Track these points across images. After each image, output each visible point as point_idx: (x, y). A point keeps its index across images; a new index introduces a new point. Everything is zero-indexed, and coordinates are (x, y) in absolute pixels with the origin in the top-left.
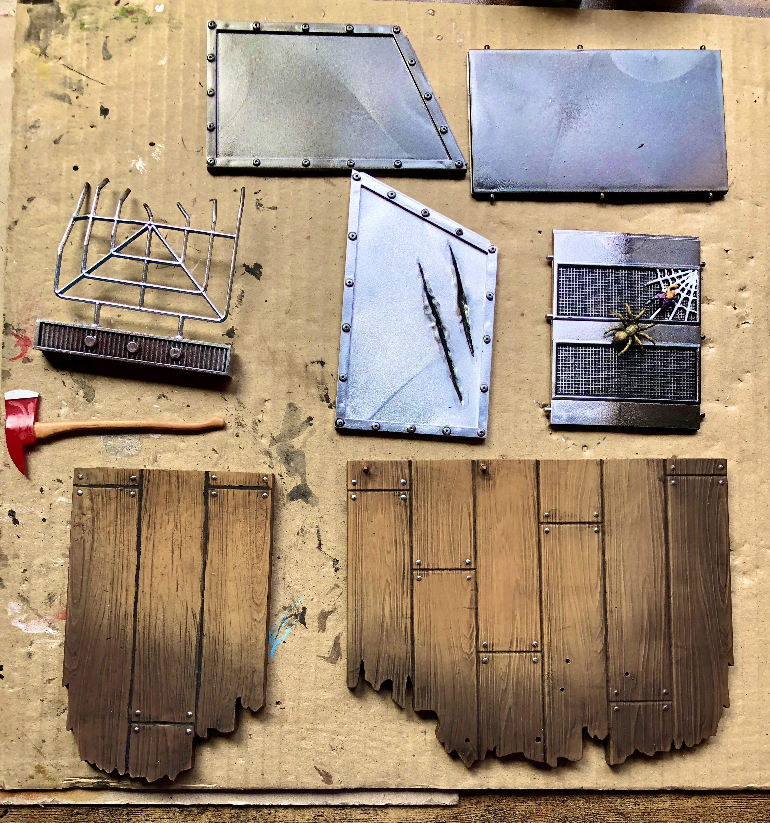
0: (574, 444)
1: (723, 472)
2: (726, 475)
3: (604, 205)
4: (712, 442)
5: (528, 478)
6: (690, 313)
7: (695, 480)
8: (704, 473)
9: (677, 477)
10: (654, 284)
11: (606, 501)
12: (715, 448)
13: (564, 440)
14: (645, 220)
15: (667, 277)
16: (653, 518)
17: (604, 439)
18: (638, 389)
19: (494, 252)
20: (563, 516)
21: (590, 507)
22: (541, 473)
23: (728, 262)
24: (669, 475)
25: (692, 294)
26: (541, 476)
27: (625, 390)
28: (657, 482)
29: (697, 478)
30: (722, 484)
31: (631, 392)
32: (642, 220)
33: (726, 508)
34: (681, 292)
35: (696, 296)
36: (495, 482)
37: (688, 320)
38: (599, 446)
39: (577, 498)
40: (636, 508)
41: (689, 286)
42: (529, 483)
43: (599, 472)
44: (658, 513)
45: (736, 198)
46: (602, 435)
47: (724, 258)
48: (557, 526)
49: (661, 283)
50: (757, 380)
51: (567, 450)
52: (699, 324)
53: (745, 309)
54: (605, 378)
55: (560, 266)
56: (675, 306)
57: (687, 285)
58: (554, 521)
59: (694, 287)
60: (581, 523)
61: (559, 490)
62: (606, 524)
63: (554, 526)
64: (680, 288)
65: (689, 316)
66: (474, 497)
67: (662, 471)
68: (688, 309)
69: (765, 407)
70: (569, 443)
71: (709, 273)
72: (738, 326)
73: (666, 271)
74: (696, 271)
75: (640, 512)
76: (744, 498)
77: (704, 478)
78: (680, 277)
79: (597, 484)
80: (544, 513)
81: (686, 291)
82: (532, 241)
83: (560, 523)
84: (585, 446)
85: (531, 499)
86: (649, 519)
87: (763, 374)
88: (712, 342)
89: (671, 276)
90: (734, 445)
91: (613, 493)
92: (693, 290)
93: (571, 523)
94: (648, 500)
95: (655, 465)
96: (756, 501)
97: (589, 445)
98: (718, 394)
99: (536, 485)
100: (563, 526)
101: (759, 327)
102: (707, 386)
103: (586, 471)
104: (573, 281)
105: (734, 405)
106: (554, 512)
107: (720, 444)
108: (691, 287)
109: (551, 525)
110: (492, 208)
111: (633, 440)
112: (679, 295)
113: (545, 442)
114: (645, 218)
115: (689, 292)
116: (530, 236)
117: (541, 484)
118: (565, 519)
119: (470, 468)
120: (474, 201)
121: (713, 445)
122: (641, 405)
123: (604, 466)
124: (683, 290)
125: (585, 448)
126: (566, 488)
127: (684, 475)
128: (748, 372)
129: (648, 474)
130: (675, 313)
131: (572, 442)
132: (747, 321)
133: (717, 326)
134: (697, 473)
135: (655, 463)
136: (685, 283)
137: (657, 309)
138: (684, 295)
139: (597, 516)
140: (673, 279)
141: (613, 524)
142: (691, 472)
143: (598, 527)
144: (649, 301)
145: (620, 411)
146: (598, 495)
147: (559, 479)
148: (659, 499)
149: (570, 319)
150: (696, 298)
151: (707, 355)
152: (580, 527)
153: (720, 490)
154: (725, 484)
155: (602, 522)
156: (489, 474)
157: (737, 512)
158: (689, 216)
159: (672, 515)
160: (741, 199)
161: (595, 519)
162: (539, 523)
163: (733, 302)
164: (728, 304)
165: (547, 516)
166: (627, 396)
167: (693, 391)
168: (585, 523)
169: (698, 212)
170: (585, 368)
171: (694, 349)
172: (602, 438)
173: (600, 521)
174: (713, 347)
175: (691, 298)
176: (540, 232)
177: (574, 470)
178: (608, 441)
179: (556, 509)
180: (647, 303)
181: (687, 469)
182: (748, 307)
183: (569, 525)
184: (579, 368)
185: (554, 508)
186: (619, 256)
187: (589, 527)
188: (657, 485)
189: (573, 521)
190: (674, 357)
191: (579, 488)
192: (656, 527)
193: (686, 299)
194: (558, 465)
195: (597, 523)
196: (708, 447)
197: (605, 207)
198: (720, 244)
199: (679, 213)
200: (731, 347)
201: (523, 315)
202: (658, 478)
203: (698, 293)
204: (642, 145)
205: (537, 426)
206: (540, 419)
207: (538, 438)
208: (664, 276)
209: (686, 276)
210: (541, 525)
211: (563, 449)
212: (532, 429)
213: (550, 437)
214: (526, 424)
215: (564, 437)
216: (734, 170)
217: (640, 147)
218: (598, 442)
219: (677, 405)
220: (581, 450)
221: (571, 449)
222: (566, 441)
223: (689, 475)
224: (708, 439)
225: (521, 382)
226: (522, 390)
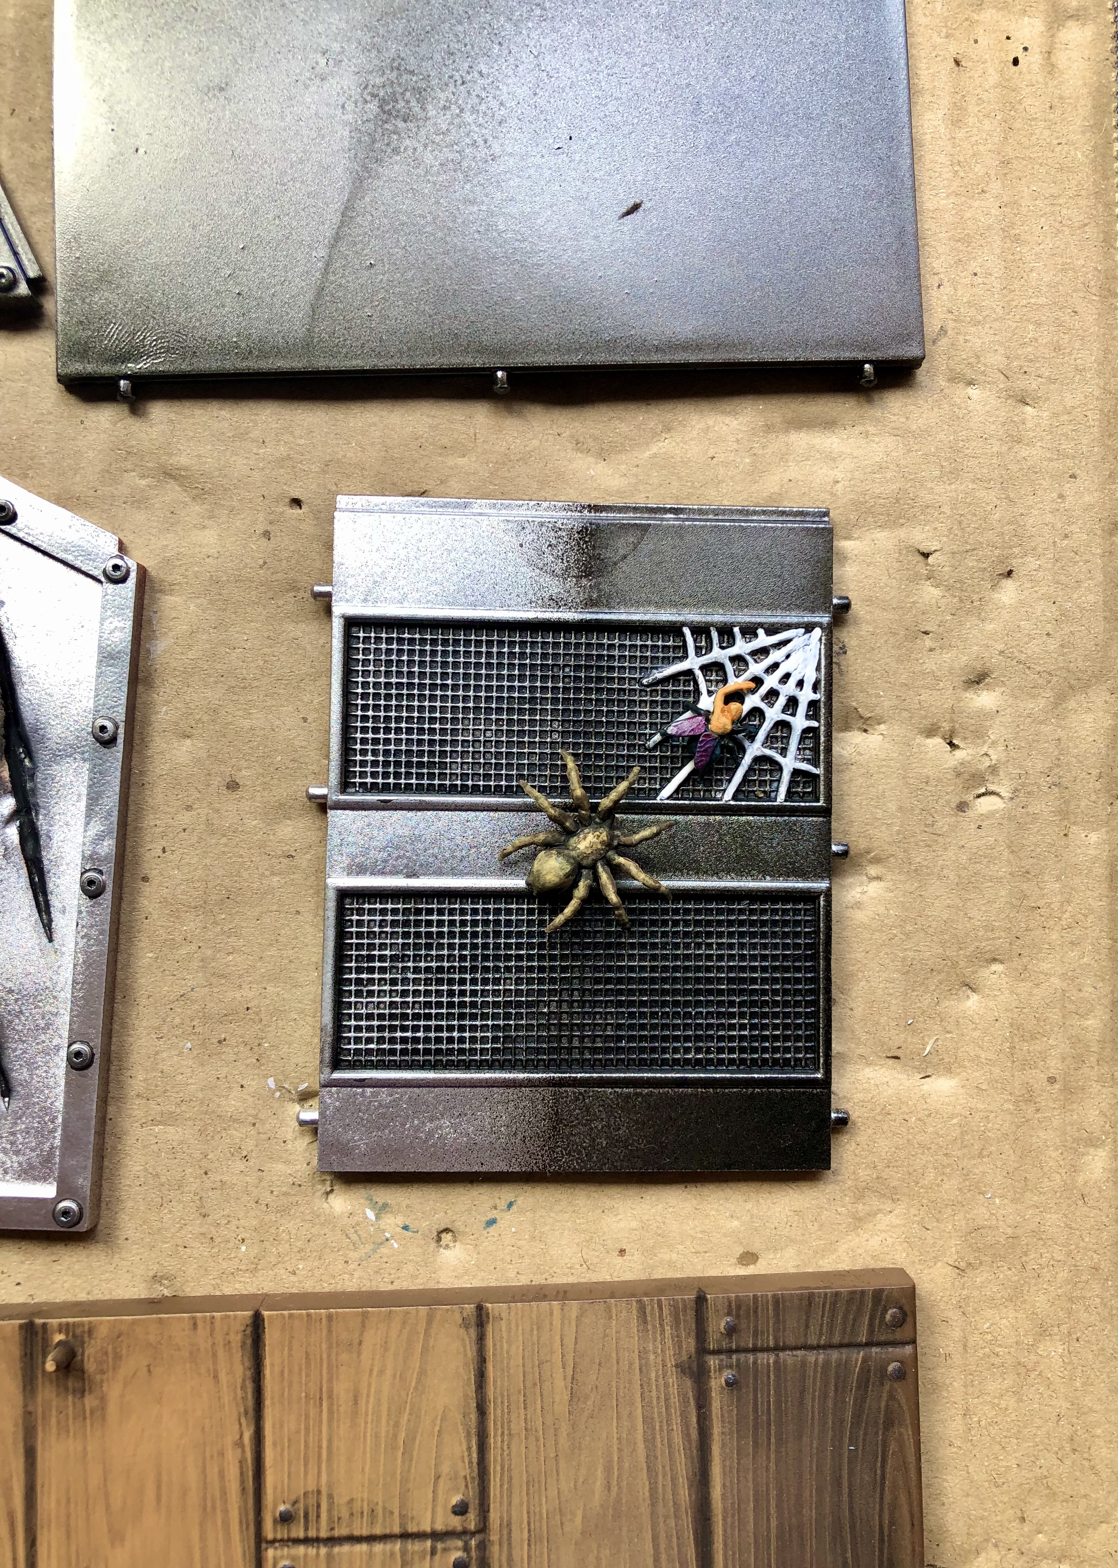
0: (406, 1228)
1: (898, 1335)
2: (914, 1342)
3: (516, 407)
4: (875, 1202)
5: (223, 1376)
6: (796, 772)
7: (804, 1364)
8: (836, 1339)
9: (742, 1356)
10: (674, 678)
11: (493, 1455)
12: (884, 1221)
13: (371, 1215)
14: (655, 456)
15: (717, 654)
16: (661, 1510)
17: (510, 1205)
18: (619, 1038)
19: (123, 580)
20: (345, 1514)
21: (438, 1477)
22: (267, 1362)
23: (930, 593)
24: (718, 1352)
25: (802, 709)
26: (267, 1372)
27: (576, 1043)
28: (673, 1380)
29: (811, 1357)
30: (900, 1375)
31: (594, 1051)
32: (647, 454)
33: (912, 1459)
34: (763, 706)
35: (816, 717)
36: (103, 1399)
37: (790, 795)
38: (492, 1230)
39: (394, 1448)
40: (600, 1473)
41: (792, 681)
42: (226, 1399)
43: (471, 1352)
44: (675, 1493)
45: (954, 378)
46: (505, 1193)
47: (915, 578)
48: (323, 1550)
49: (698, 673)
50: (1023, 988)
51: (383, 1250)
52: (826, 812)
53: (985, 749)
55: (352, 623)
56: (743, 750)
57: (786, 677)
58: (312, 1533)
59: (808, 686)
60: (405, 1536)
61: (330, 1421)
62: (494, 1537)
63: (312, 1551)
64: (763, 690)
65: (792, 783)
66: (30, 1455)
67: (692, 1341)
68: (789, 763)
69: (1052, 1080)
70: (391, 1223)
71: (865, 629)
72: (962, 807)
73: (715, 635)
74: (817, 632)
75: (615, 1490)
77: (835, 1355)
78: (764, 651)
79: (466, 1396)
80: (275, 1506)
81: (782, 701)
82: (267, 535)
83: (332, 1541)
84: (447, 1230)
85: (232, 1457)
86: (645, 1509)
87: (1045, 966)
88: (877, 860)
89: (733, 651)
90: (949, 1210)
91: (517, 1426)
92: (806, 696)
93: (371, 1539)
94: (641, 1445)
95: (668, 1320)
97: (459, 1225)
98: (896, 1038)
99: (250, 1402)
100: (346, 1548)
101: (1031, 809)
102: (859, 1012)
103: (425, 1350)
104: (400, 674)
105: (948, 1071)
106: (312, 1501)
107: (900, 1209)
108: (800, 684)
109: (301, 1550)
110: (134, 425)
112: (757, 712)
113: (308, 1225)
114: (654, 449)
115: (792, 703)
116: (261, 517)
117: (268, 1402)
118: (349, 1525)
119: (15, 1350)
120: (72, 400)
121: (880, 1211)
122: (628, 1096)
123: (489, 1329)
124: (773, 694)
125: (447, 1238)
126: (355, 1414)
127: (767, 1350)
128: (994, 960)
129: (643, 1353)
130: (745, 776)
131: (400, 1220)
132: (992, 788)
133: (892, 807)
134: (812, 1340)
135: (666, 1311)
136: (780, 673)
137: (683, 766)
138: (774, 714)
139: (461, 1510)
140: (737, 659)
141: (520, 1535)
142: (791, 1340)
143: (466, 1549)
144: (657, 738)
145: (557, 1120)
146: (468, 1434)
147: (330, 1380)
148: (678, 1439)
149: (385, 806)
150: (815, 724)
151: (858, 905)
152: (403, 1553)
153: (892, 1397)
154: (910, 1379)
155: (483, 1528)
156: (83, 1371)
158: (800, 440)
159: (724, 1497)
160: (971, 383)
161: (456, 1522)
162: (260, 1541)
163: (946, 726)
164: (931, 732)
165: (286, 1519)
166: (583, 1065)
167: (808, 1038)
169: (829, 425)
171: (810, 897)
172: (503, 1204)
173: (472, 1527)
174: (878, 878)
175: (799, 722)
176: (297, 502)
177: (385, 1347)
178: (522, 1211)
179: (319, 1492)
180: (651, 743)
181: (777, 1330)
182: (994, 744)
183: (364, 1547)
184: (416, 970)
185: (312, 1486)
186: (555, 587)
187: (433, 1552)
188: (674, 1390)
189: (378, 1531)
190: (741, 923)
191: (400, 1412)
192: (669, 1537)
194: (330, 1331)
195: (464, 1533)
196: (860, 1220)
197: (520, 415)
198: (902, 533)
199: (769, 428)
200: (939, 878)
201: (233, 786)
202: (676, 1366)
203: (822, 705)
204: (635, 208)
205: (280, 1167)
206: (289, 1146)
207: (284, 1211)
208: (709, 649)
209: (785, 650)
210: (266, 1549)
211: (369, 1247)
212: (261, 1180)
213: (325, 1205)
214: (240, 1165)
215: (374, 1205)
216: (947, 289)
217: (629, 213)
218: (490, 1216)
219: (750, 1090)
220: (433, 1245)
221: (396, 1245)
222: (378, 1217)
223: (784, 1349)
224: (861, 1193)
225: (226, 1017)
226: (228, 1045)
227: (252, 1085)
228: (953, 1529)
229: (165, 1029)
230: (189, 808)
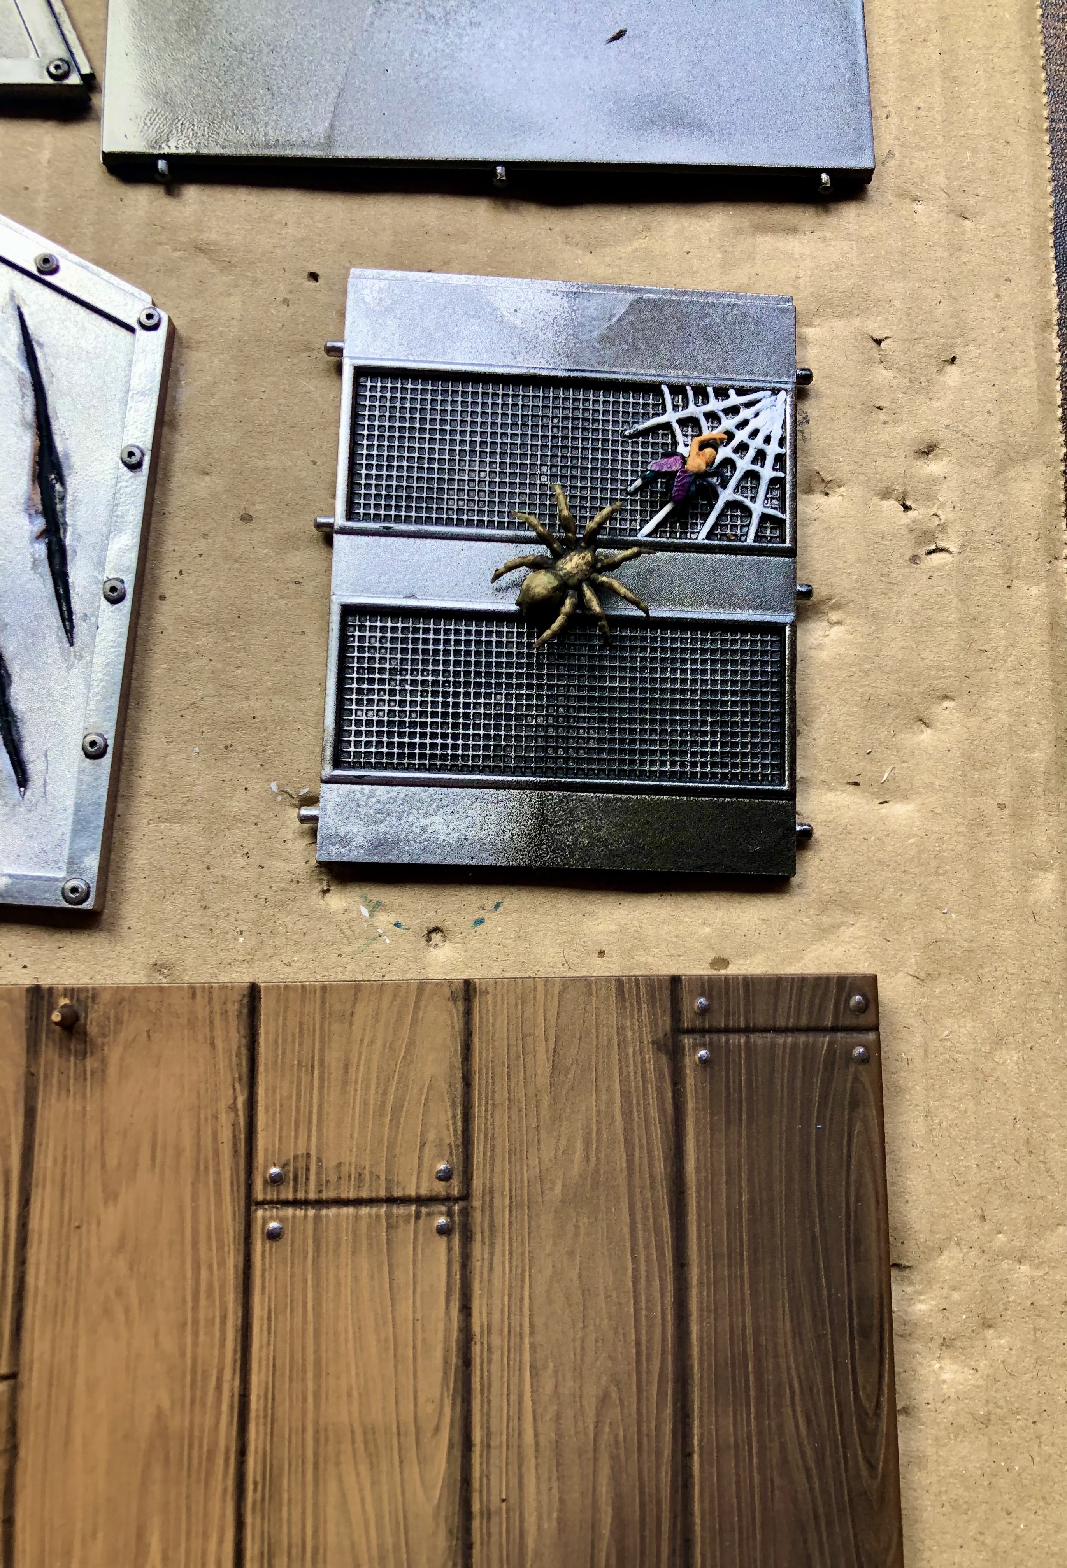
0: (398, 925)
1: (862, 1020)
2: (876, 1028)
3: (513, 205)
4: (838, 915)
5: (219, 1043)
6: (764, 517)
7: (773, 1046)
8: (804, 1022)
9: (715, 1037)
10: (654, 430)
11: (477, 1124)
12: (847, 933)
13: (365, 911)
14: (636, 250)
15: (694, 410)
16: (637, 1181)
17: (497, 906)
18: (601, 751)
19: (155, 327)
20: (333, 1178)
21: (423, 1145)
22: (262, 1030)
23: (884, 375)
24: (691, 1031)
25: (770, 460)
26: (262, 1040)
27: (560, 752)
28: (649, 1056)
29: (780, 1039)
30: (864, 1060)
31: (578, 760)
32: (629, 249)
33: (876, 1139)
34: (734, 457)
35: (783, 470)
36: (104, 1061)
37: (757, 538)
38: (480, 928)
39: (382, 1115)
40: (579, 1145)
41: (761, 437)
42: (222, 1065)
43: (458, 1025)
44: (651, 1165)
45: (903, 194)
46: (490, 896)
47: (870, 361)
48: (311, 1212)
49: (676, 426)
50: (973, 722)
51: (375, 945)
52: (791, 553)
53: (934, 510)
54: (498, 716)
55: (361, 372)
56: (716, 497)
57: (755, 433)
58: (301, 1195)
59: (775, 441)
60: (391, 1200)
61: (321, 1087)
62: (477, 1203)
63: (300, 1213)
64: (734, 443)
65: (761, 526)
66: (30, 1114)
67: (668, 1019)
68: (758, 508)
69: (1002, 806)
70: (384, 920)
71: (826, 402)
72: (914, 559)
73: (690, 393)
74: (783, 394)
75: (593, 1159)
76: (942, 1097)
77: (802, 1038)
78: (733, 410)
79: (452, 1067)
80: (266, 1168)
81: (751, 453)
82: (286, 302)
83: (319, 1203)
84: (436, 930)
85: (225, 1121)
86: (622, 1180)
87: (992, 704)
88: (837, 607)
89: (708, 408)
90: (908, 924)
91: (501, 1095)
92: (772, 450)
93: (358, 1202)
94: (618, 1117)
95: (644, 998)
96: (978, 1104)
97: (448, 925)
98: (855, 766)
99: (245, 1069)
100: (332, 1212)
101: (977, 563)
102: (821, 742)
103: (414, 1022)
104: (402, 418)
105: (905, 797)
106: (302, 1163)
107: (862, 921)
108: (768, 440)
109: (290, 1211)
110: (170, 205)
111: (589, 908)
112: (728, 463)
113: (304, 920)
114: (636, 244)
115: (761, 456)
116: (282, 287)
117: (261, 1069)
118: (338, 1187)
119: (22, 1013)
120: (113, 180)
121: (842, 924)
122: (609, 800)
123: (476, 1002)
124: (742, 448)
125: (436, 937)
126: (345, 1082)
127: (738, 1031)
128: (946, 697)
129: (621, 1030)
130: (719, 518)
131: (393, 918)
132: (941, 544)
133: (851, 558)
134: (781, 1023)
135: (642, 990)
136: (748, 429)
137: (661, 508)
138: (744, 464)
139: (445, 1177)
140: (712, 416)
141: (501, 1202)
142: (761, 1022)
143: (449, 1214)
144: (639, 482)
145: (542, 819)
146: (454, 1104)
147: (322, 1050)
148: (654, 1113)
149: (388, 532)
150: (781, 475)
151: (820, 646)
152: (389, 1216)
153: (856, 1079)
154: (873, 1061)
155: (466, 1196)
156: (85, 1034)
157: (920, 1143)
158: (766, 242)
159: (697, 1170)
160: (916, 200)
161: (440, 1188)
162: (250, 1203)
163: (899, 489)
164: (886, 494)
165: (276, 1181)
166: (567, 772)
167: (774, 756)
168: (405, 1201)
169: (793, 230)
170: (435, 683)
171: (776, 629)
172: (490, 905)
173: (456, 1192)
174: (839, 623)
175: (767, 473)
176: (314, 276)
177: (377, 1018)
178: (508, 912)
179: (308, 1155)
180: (631, 488)
181: (747, 1012)
182: (942, 505)
183: (351, 1210)
184: (414, 682)
185: (302, 1151)
187: (418, 1216)
188: (650, 1066)
189: (364, 1194)
190: (714, 652)
191: (388, 1081)
192: (645, 1208)
193: (752, 476)
194: (323, 1002)
195: (447, 1199)
196: (824, 931)
197: (516, 210)
198: (856, 322)
199: (739, 231)
200: (895, 622)
201: (246, 518)
202: (653, 1043)
203: (788, 458)
204: (620, 35)
205: (280, 865)
206: (289, 845)
207: (282, 906)
208: (686, 406)
209: (753, 410)
210: (256, 1211)
211: (362, 942)
212: (261, 876)
213: (322, 902)
214: (241, 862)
215: (368, 902)
216: (894, 120)
217: (615, 38)
218: (478, 916)
219: (721, 799)
220: (424, 942)
221: (388, 941)
222: (372, 914)
223: (755, 1030)
224: (826, 905)
225: (236, 724)
226: (234, 751)
227: (256, 787)
228: (917, 1227)
229: (175, 734)
230: (205, 536)
